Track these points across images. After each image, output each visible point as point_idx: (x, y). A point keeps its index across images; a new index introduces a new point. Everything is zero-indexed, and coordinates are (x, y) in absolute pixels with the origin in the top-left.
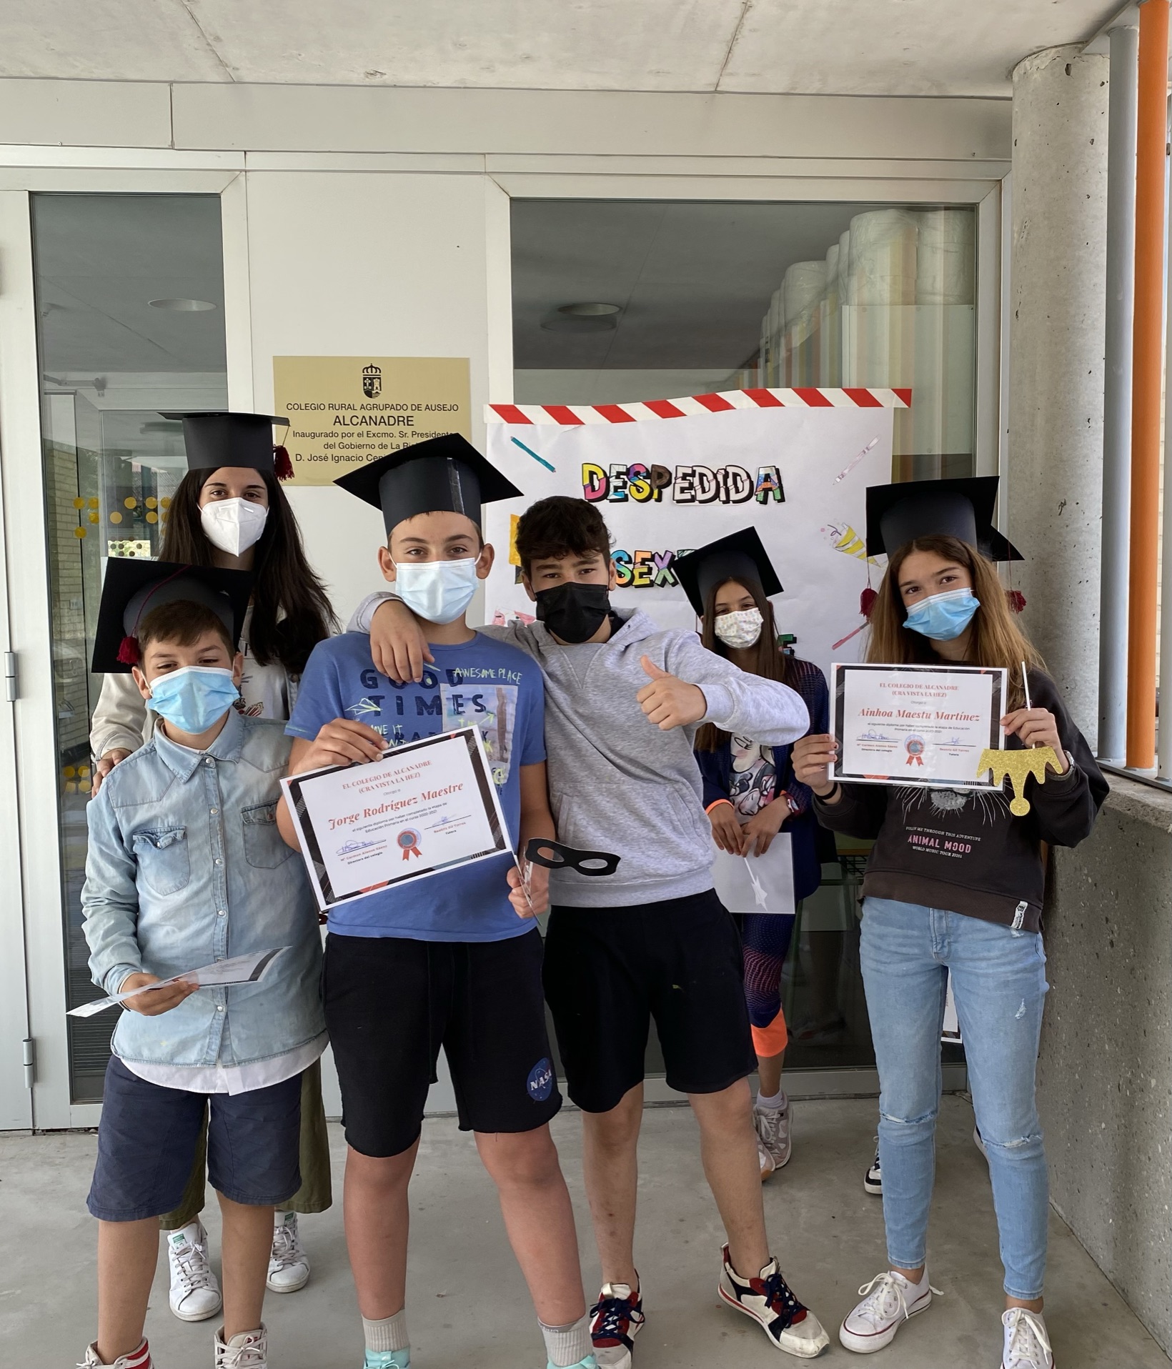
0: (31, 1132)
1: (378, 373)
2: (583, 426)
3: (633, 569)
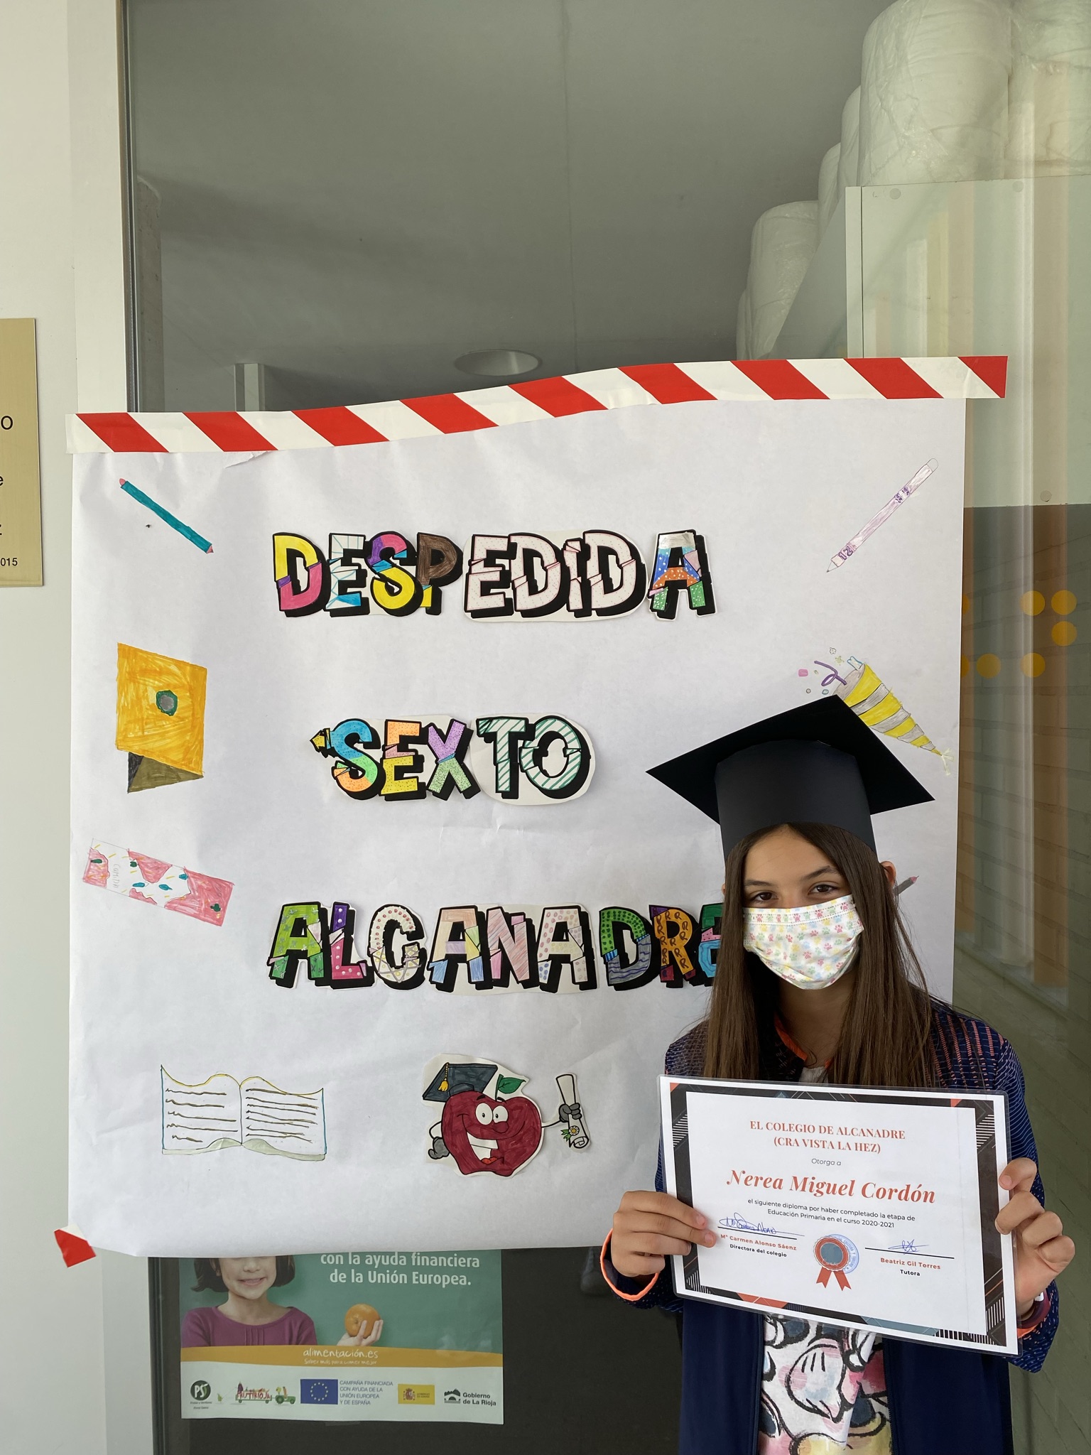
2: (273, 454)
3: (382, 760)
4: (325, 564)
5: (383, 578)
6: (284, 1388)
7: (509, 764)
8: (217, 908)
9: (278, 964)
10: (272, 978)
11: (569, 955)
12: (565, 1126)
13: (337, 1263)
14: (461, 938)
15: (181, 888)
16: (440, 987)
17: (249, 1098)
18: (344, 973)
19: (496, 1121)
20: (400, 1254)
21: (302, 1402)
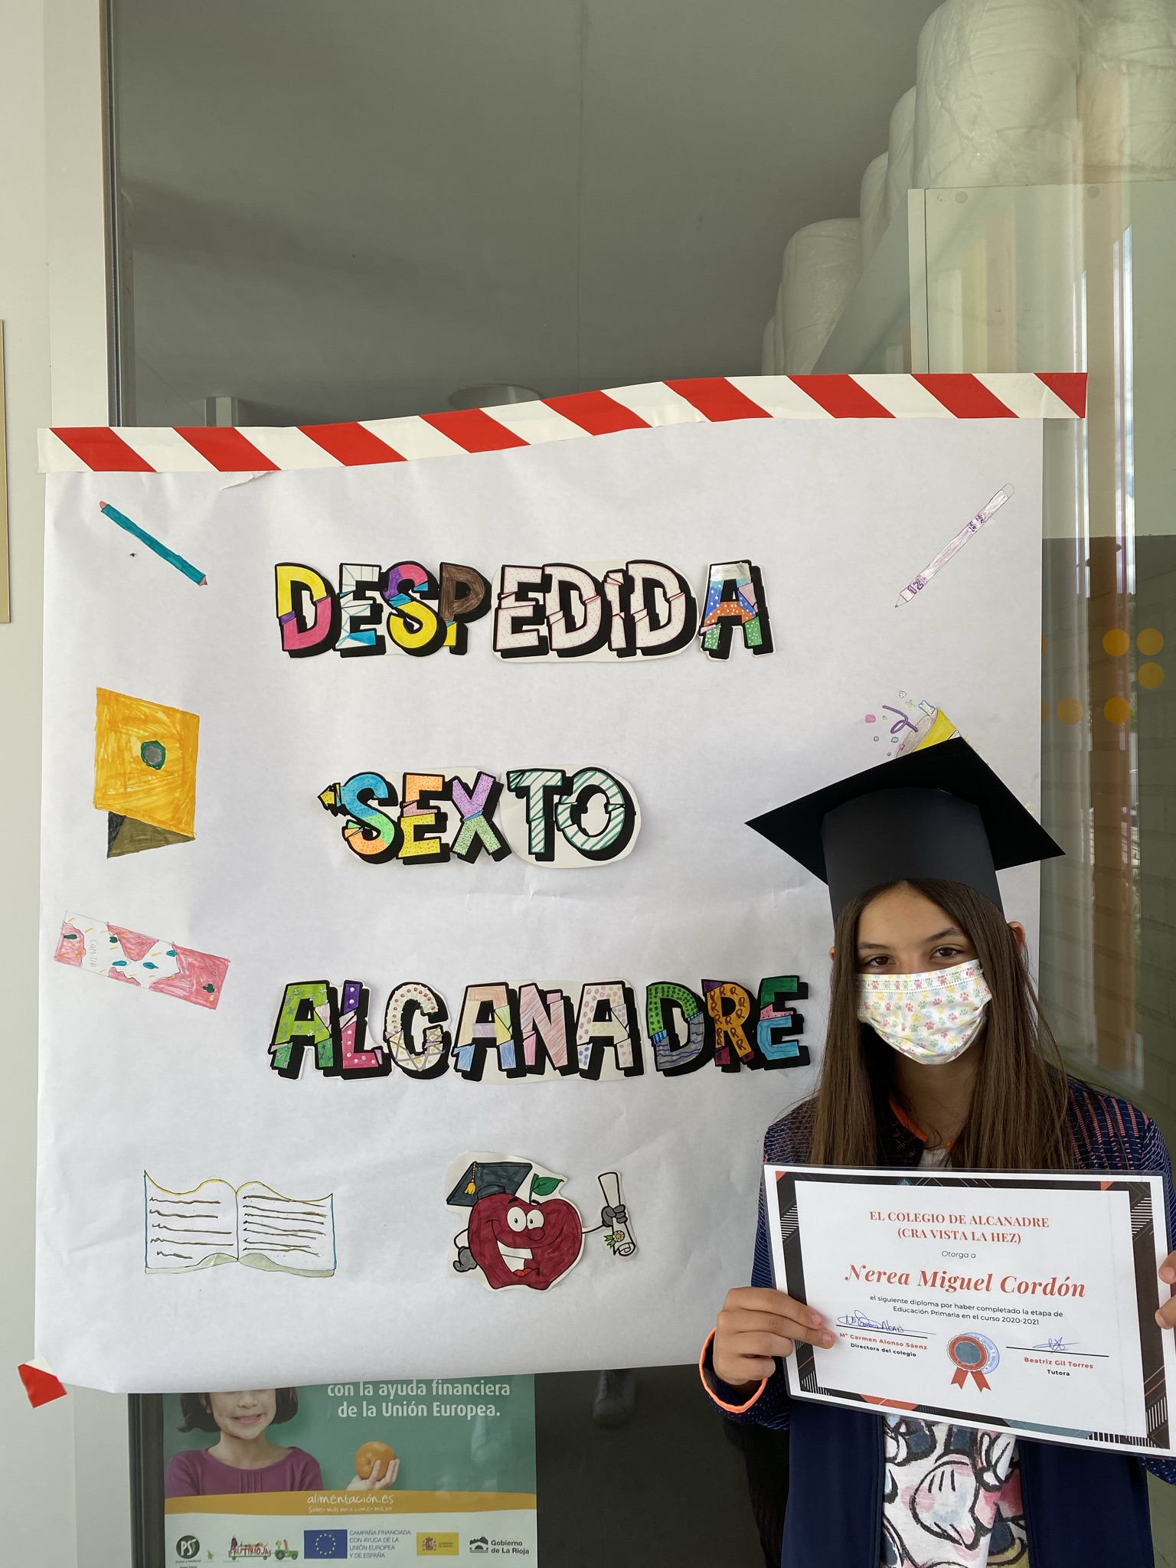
2: (277, 474)
3: (399, 818)
4: (334, 598)
5: (401, 614)
6: (285, 1541)
7: (543, 822)
8: (210, 988)
9: (281, 1051)
10: (274, 1068)
11: (612, 1038)
12: (608, 1232)
13: (347, 1394)
14: (490, 1019)
15: (169, 967)
16: (466, 1075)
17: (247, 1207)
18: (356, 1060)
19: (530, 1227)
20: (419, 1382)
21: (305, 1557)
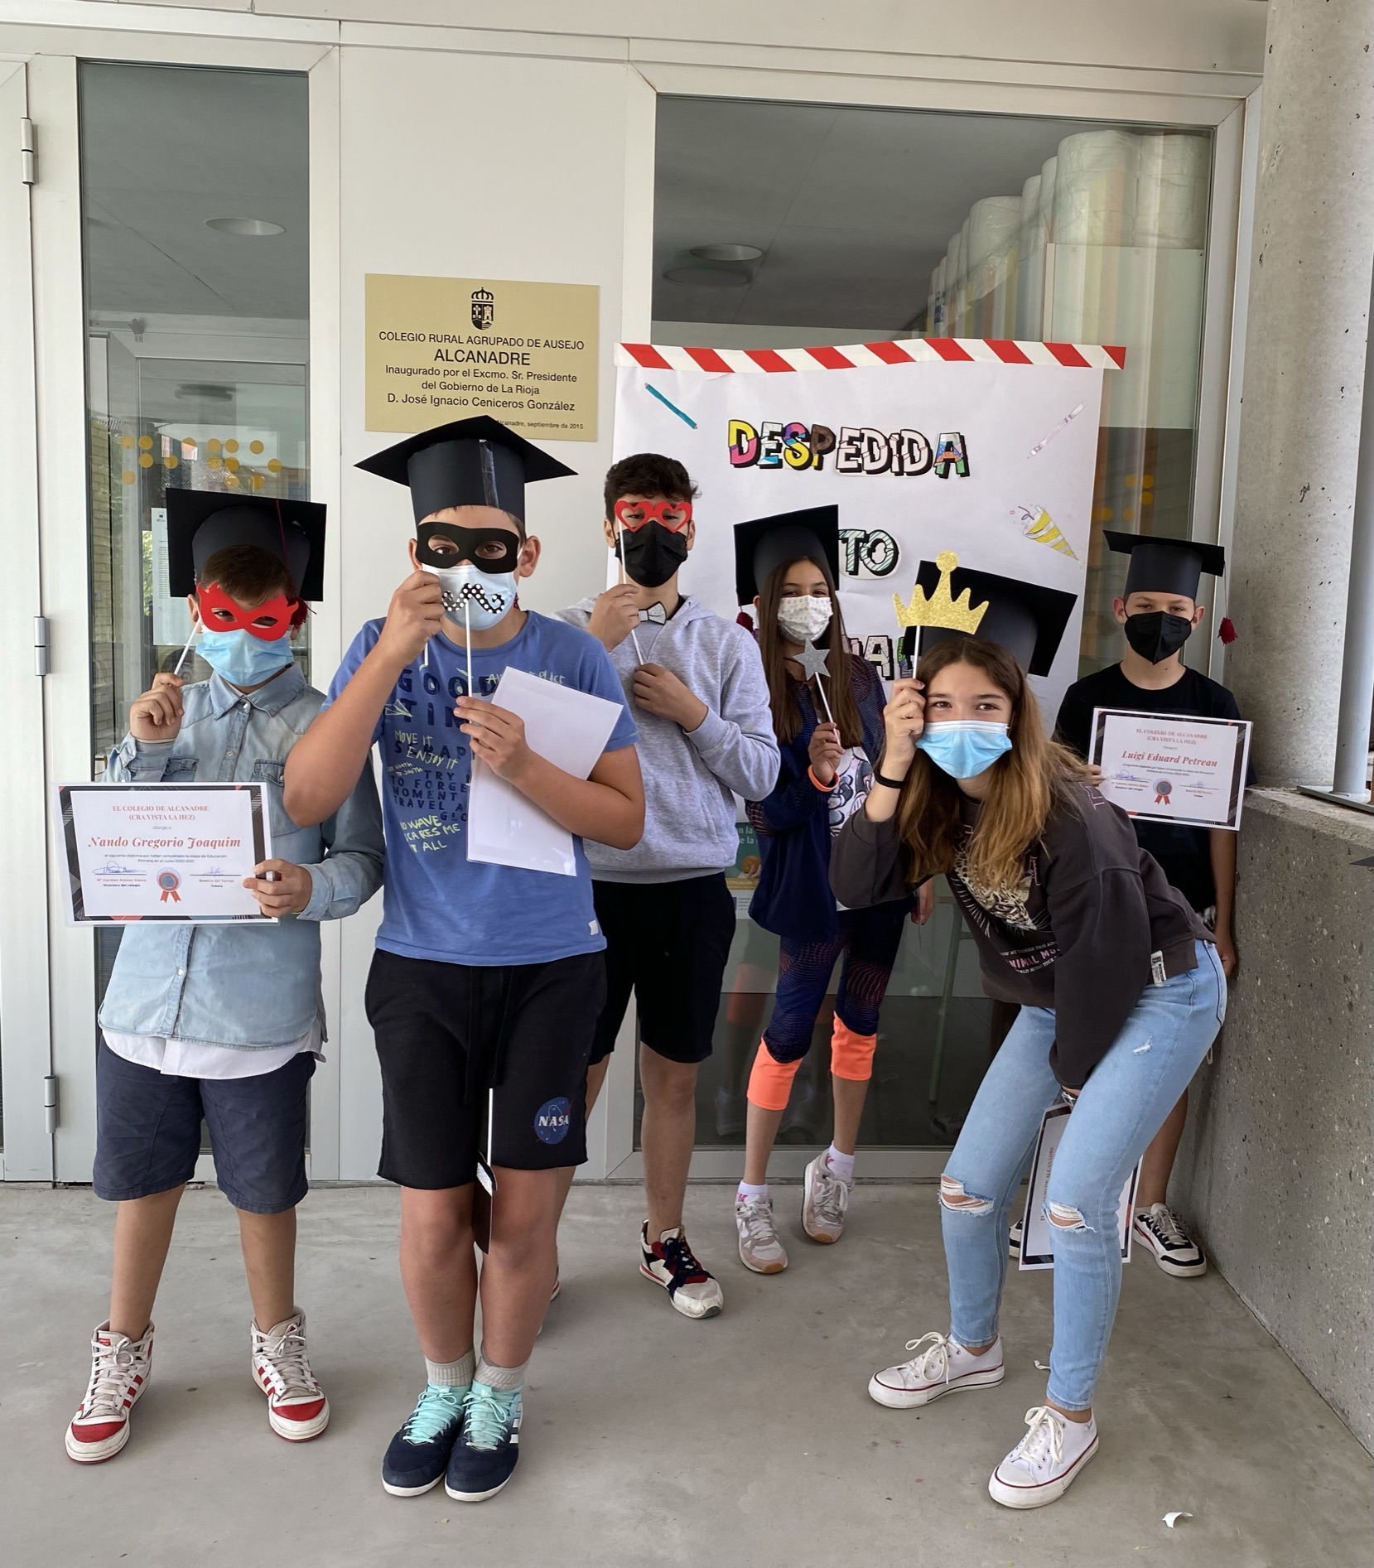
0: (50, 1185)
1: (490, 300)
2: (732, 374)
4: (759, 439)
5: (791, 449)
7: (853, 556)
